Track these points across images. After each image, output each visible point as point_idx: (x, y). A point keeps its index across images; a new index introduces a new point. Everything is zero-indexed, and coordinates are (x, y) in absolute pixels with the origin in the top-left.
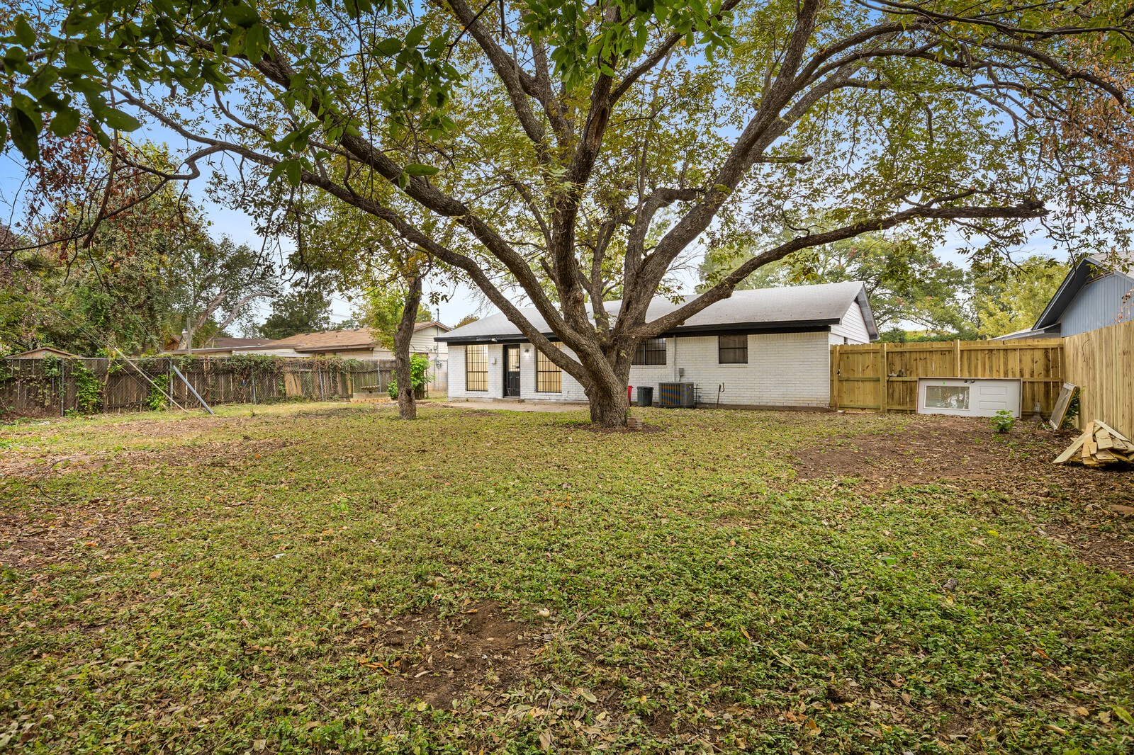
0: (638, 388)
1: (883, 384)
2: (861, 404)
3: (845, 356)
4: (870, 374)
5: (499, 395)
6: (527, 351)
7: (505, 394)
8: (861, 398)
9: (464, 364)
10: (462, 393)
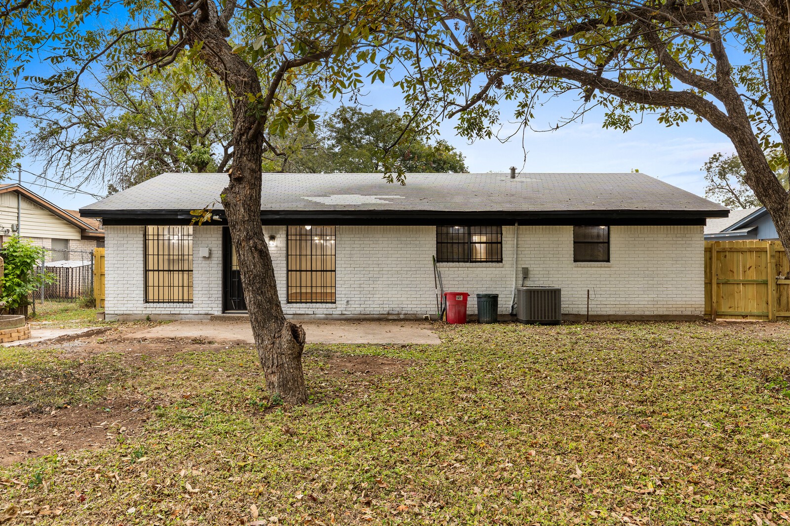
0: (479, 297)
1: (771, 287)
2: (742, 310)
3: (722, 254)
4: (752, 275)
5: (217, 310)
6: (272, 238)
7: (226, 307)
8: (742, 304)
9: (141, 257)
10: (136, 305)
